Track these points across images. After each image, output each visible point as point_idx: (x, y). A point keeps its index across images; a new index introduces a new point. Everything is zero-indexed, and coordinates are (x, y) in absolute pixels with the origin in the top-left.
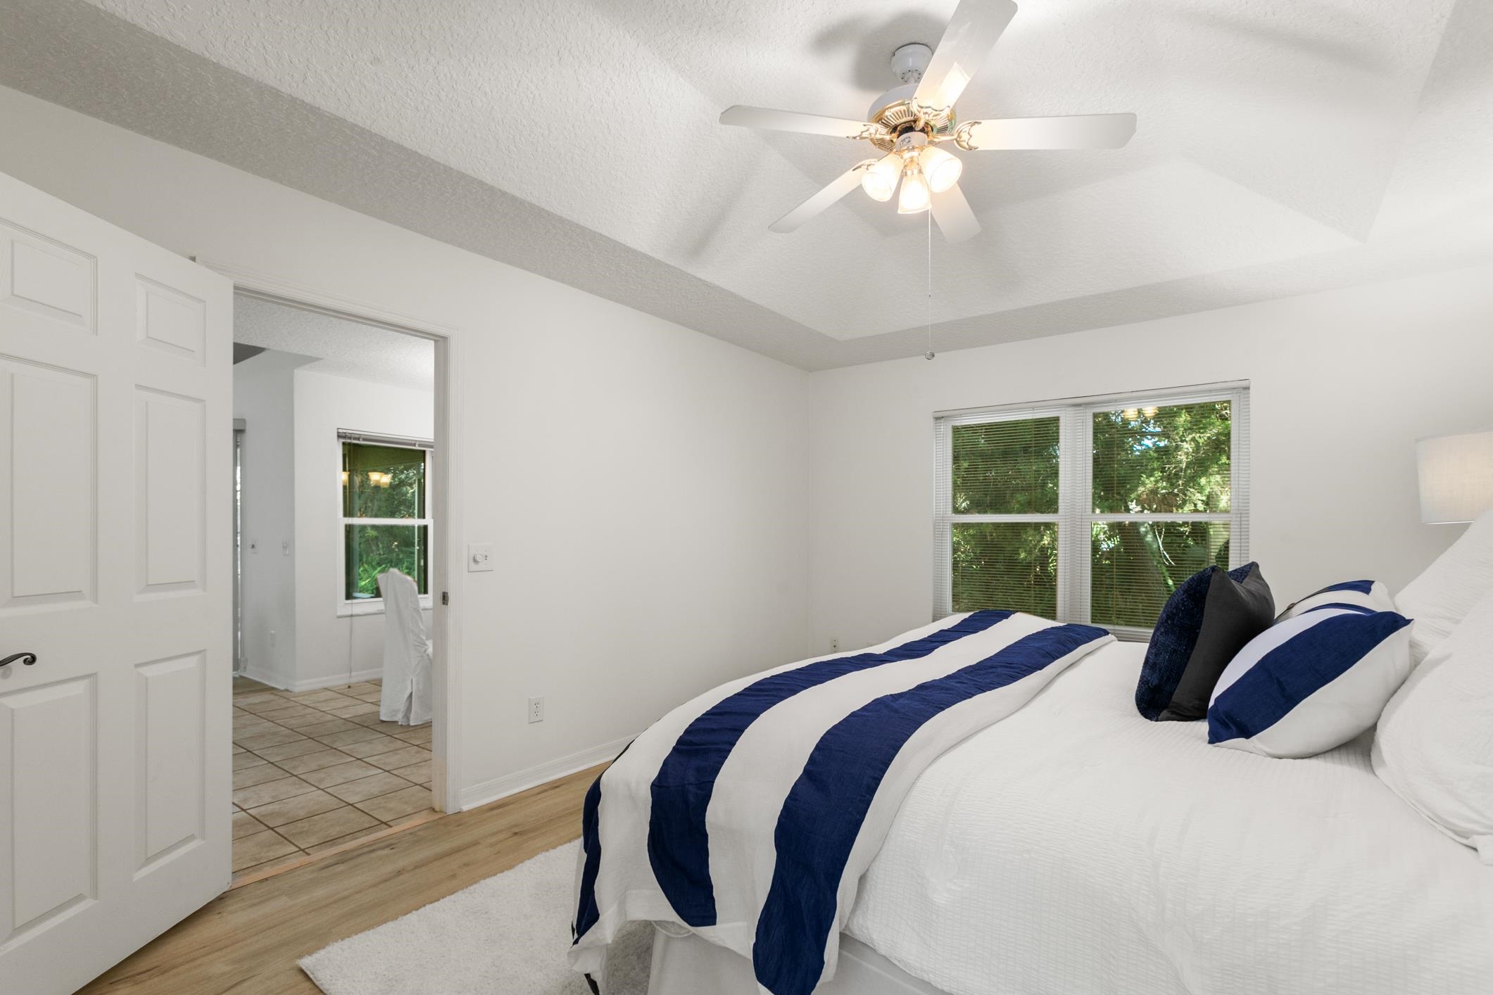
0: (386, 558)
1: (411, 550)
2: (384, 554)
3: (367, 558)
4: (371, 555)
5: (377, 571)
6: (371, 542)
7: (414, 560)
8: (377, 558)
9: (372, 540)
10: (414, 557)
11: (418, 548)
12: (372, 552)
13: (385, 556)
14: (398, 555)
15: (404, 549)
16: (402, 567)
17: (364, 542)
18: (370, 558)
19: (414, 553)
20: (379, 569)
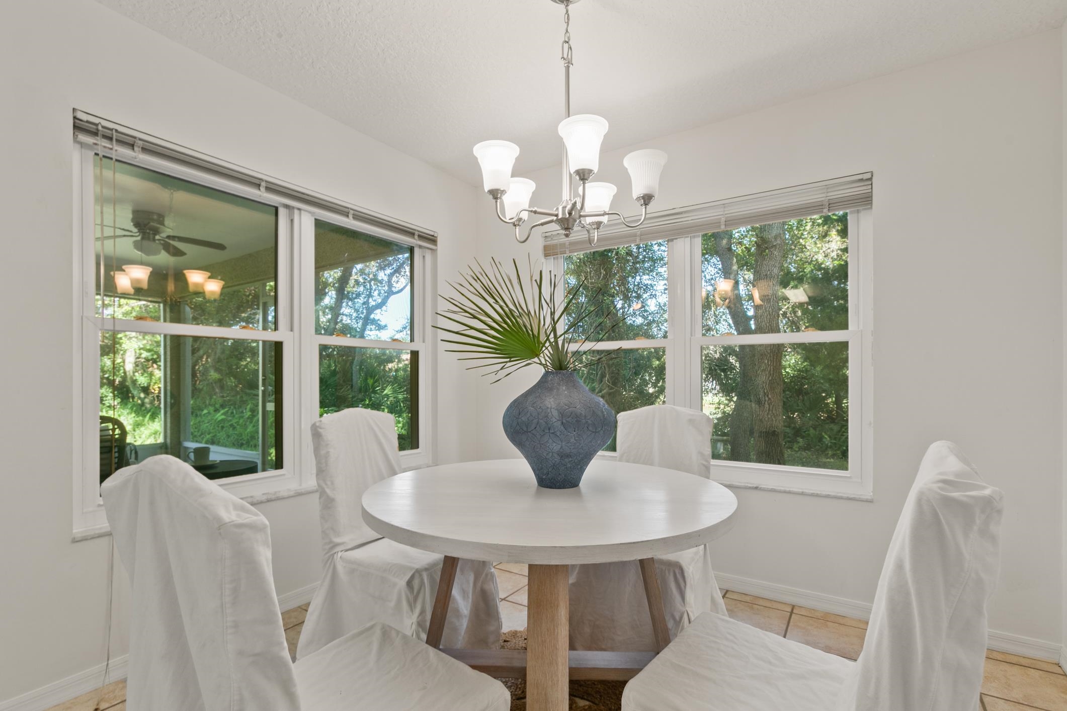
0: (230, 400)
1: (254, 392)
2: (227, 396)
3: (211, 400)
4: (214, 397)
5: (219, 414)
6: (214, 385)
7: (258, 403)
8: (220, 401)
9: (215, 383)
10: (258, 400)
11: (263, 388)
12: (215, 394)
13: (228, 398)
14: (242, 397)
15: (248, 391)
16: (246, 409)
17: (207, 385)
18: (213, 400)
19: (258, 395)
20: (222, 411)
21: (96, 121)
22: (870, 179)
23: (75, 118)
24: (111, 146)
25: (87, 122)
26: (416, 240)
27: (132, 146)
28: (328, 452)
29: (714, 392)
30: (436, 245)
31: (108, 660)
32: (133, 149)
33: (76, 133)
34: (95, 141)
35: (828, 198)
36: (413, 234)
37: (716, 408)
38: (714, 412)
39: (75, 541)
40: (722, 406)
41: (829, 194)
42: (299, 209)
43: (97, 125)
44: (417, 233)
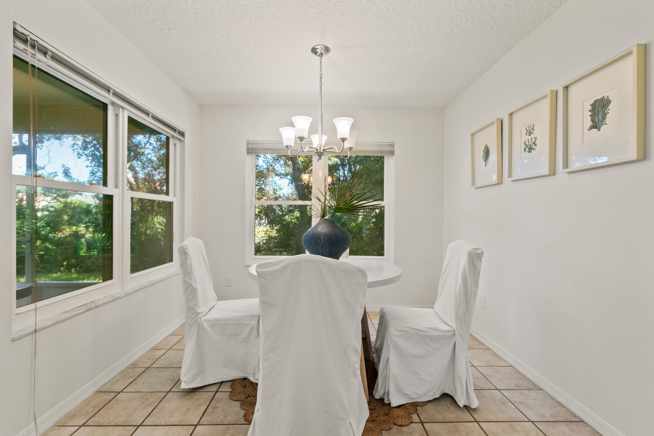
21: (26, 33)
22: (394, 145)
23: (15, 29)
24: (34, 53)
25: (22, 33)
26: (177, 134)
27: (45, 54)
28: (191, 263)
29: (264, 224)
30: (184, 138)
31: (35, 419)
32: (46, 56)
33: (15, 40)
34: (26, 48)
35: (380, 149)
36: (176, 131)
37: (265, 234)
38: (264, 236)
39: (14, 340)
40: (268, 233)
41: (381, 148)
42: (123, 108)
43: (26, 36)
44: (177, 131)
